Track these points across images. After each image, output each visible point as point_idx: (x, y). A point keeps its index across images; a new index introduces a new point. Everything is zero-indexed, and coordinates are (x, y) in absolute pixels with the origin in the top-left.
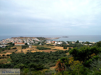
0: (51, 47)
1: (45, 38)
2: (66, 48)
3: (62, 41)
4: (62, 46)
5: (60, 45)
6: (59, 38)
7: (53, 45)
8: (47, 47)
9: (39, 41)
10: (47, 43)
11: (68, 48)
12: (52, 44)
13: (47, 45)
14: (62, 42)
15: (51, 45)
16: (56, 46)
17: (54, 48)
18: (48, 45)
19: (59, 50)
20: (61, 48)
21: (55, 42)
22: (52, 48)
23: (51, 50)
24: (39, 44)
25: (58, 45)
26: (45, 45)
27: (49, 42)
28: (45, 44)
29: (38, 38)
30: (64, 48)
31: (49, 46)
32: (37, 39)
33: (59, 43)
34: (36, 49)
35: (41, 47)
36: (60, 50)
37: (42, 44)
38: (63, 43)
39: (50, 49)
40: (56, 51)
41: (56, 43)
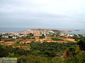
0: (64, 38)
1: (59, 31)
3: (74, 34)
4: (74, 39)
5: (72, 38)
6: (71, 31)
7: (66, 37)
10: (60, 35)
11: (79, 40)
12: (64, 36)
15: (64, 37)
16: (68, 38)
17: (66, 40)
18: (62, 37)
19: (70, 42)
21: (67, 35)
22: (65, 40)
23: (64, 41)
24: (54, 35)
26: (59, 37)
27: (62, 35)
29: (53, 30)
30: (75, 40)
32: (52, 32)
33: (71, 36)
34: (51, 40)
35: (56, 38)
36: (72, 41)
37: (57, 36)
39: (63, 40)
40: (68, 42)
41: (68, 35)
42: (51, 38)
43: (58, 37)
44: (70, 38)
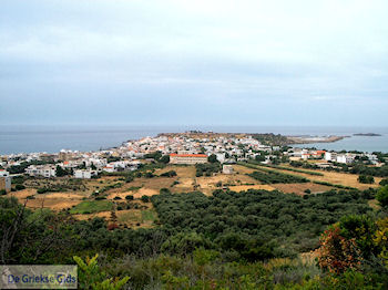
0: (307, 173)
1: (284, 139)
2: (371, 181)
3: (355, 152)
4: (354, 172)
5: (345, 169)
6: (342, 138)
7: (316, 167)
8: (291, 173)
9: (260, 147)
10: (292, 159)
11: (377, 180)
12: (310, 162)
13: (293, 163)
14: (355, 155)
15: (309, 167)
16: (329, 169)
17: (319, 179)
18: (298, 164)
19: (339, 187)
20: (350, 181)
21: (323, 155)
22: (312, 178)
23: (308, 186)
24: (260, 159)
25: (335, 167)
26: (286, 165)
27: (301, 155)
28: (285, 160)
29: (256, 137)
30: (362, 180)
31: (300, 169)
32: (254, 142)
33: (342, 159)
34: (251, 180)
35: (270, 172)
36: (345, 185)
37: (274, 162)
38: (357, 158)
39: (304, 181)
40: (330, 189)
41: (328, 156)
42: (251, 171)
43: (281, 165)
44: (338, 171)
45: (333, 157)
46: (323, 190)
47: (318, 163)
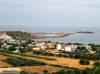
0: (45, 59)
1: (29, 35)
2: (88, 63)
3: (77, 44)
4: (76, 57)
5: (70, 55)
6: (68, 35)
7: (51, 55)
8: (33, 59)
9: (12, 41)
10: (34, 49)
11: (92, 62)
12: (47, 51)
13: (35, 52)
14: (77, 46)
15: (46, 54)
16: (60, 56)
17: (53, 63)
18: (38, 53)
19: (67, 68)
20: (74, 63)
21: (56, 46)
22: (49, 62)
23: (46, 67)
24: (12, 49)
26: (30, 53)
27: (41, 46)
28: (30, 50)
29: (9, 33)
30: (82, 63)
31: (40, 56)
32: (8, 37)
33: (68, 49)
34: (6, 64)
35: (19, 58)
36: (71, 66)
37: (22, 51)
38: (78, 48)
39: (43, 64)
40: (60, 69)
41: (59, 47)
42: (5, 58)
43: (28, 53)
44: (66, 57)
45: (62, 47)
46: (56, 70)
47: (53, 52)
